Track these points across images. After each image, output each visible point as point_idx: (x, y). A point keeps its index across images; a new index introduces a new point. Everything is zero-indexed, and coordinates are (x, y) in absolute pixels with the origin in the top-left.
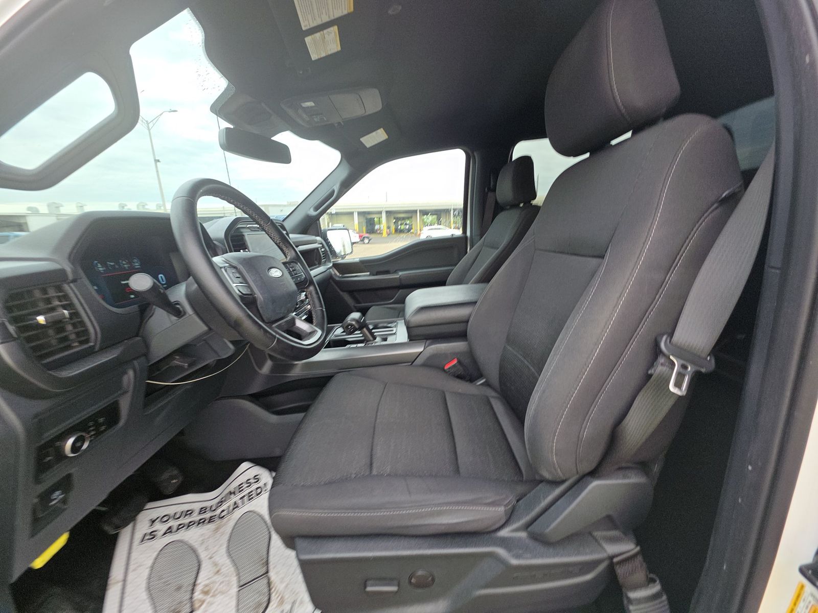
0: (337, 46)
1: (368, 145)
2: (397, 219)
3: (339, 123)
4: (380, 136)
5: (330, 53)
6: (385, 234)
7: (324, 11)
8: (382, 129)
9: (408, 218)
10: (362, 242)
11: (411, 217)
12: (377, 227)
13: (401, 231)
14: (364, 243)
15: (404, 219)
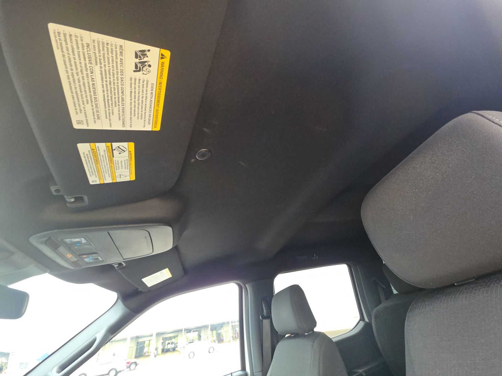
0: (131, 173)
1: (149, 285)
2: (165, 339)
3: (120, 264)
4: (164, 275)
5: (118, 180)
6: (152, 355)
7: (116, 110)
8: (167, 269)
9: (174, 337)
10: (128, 369)
11: (177, 336)
12: (146, 350)
13: (168, 351)
14: (131, 370)
15: (170, 338)
